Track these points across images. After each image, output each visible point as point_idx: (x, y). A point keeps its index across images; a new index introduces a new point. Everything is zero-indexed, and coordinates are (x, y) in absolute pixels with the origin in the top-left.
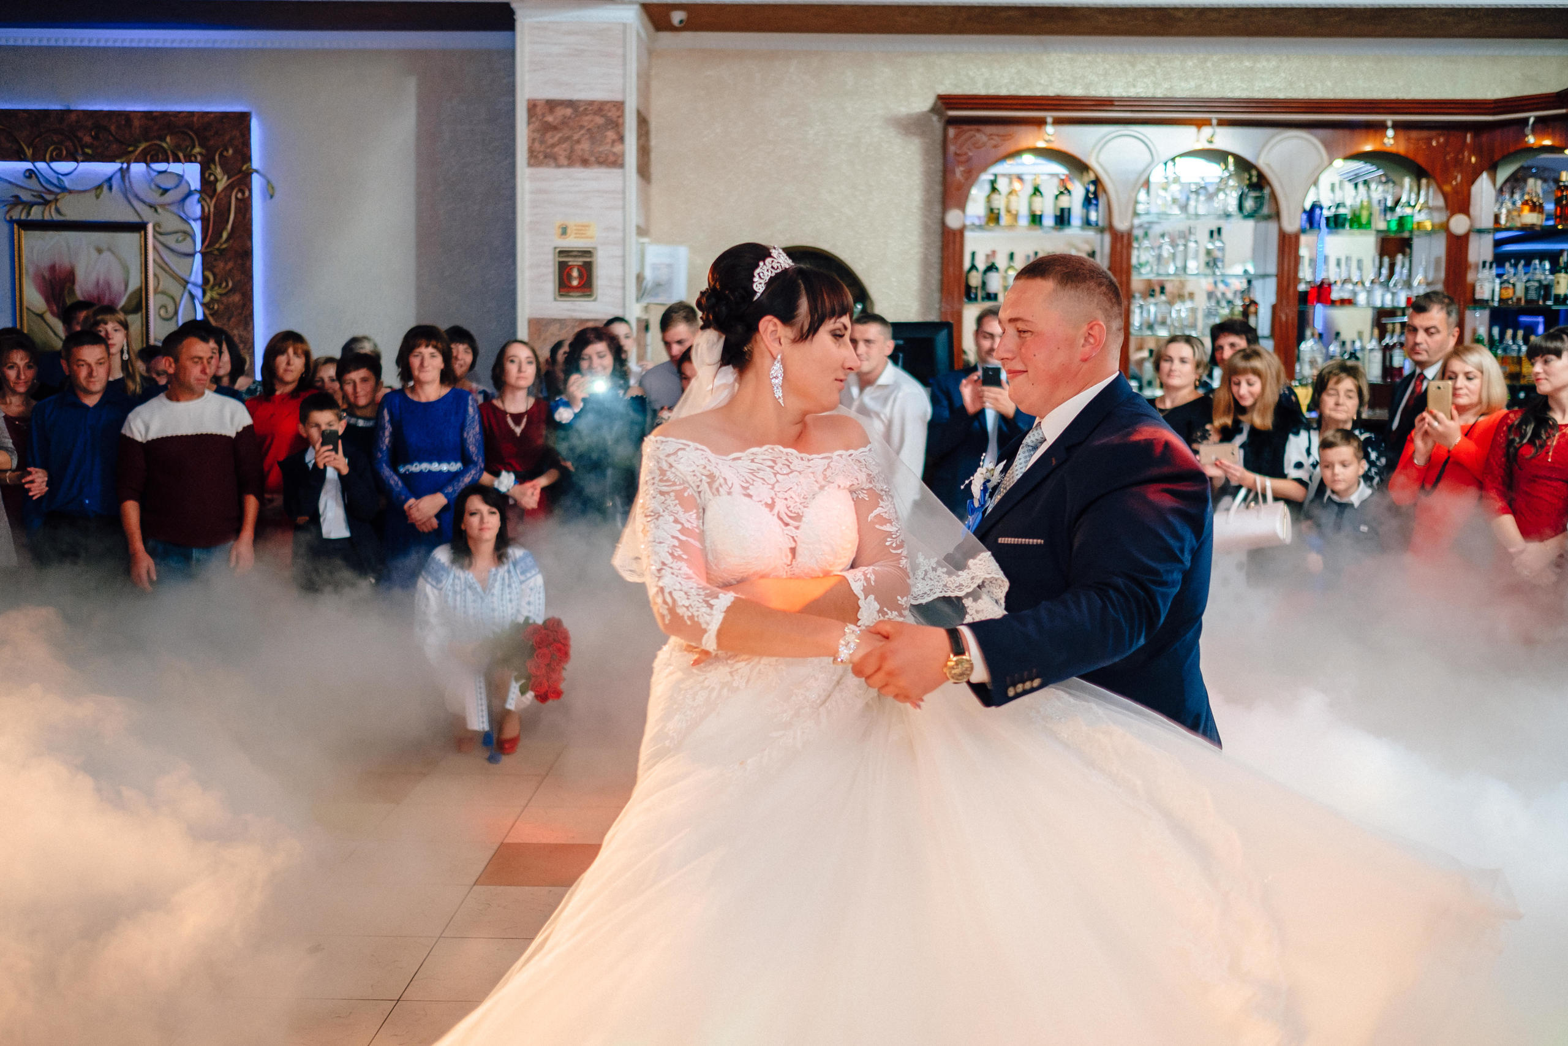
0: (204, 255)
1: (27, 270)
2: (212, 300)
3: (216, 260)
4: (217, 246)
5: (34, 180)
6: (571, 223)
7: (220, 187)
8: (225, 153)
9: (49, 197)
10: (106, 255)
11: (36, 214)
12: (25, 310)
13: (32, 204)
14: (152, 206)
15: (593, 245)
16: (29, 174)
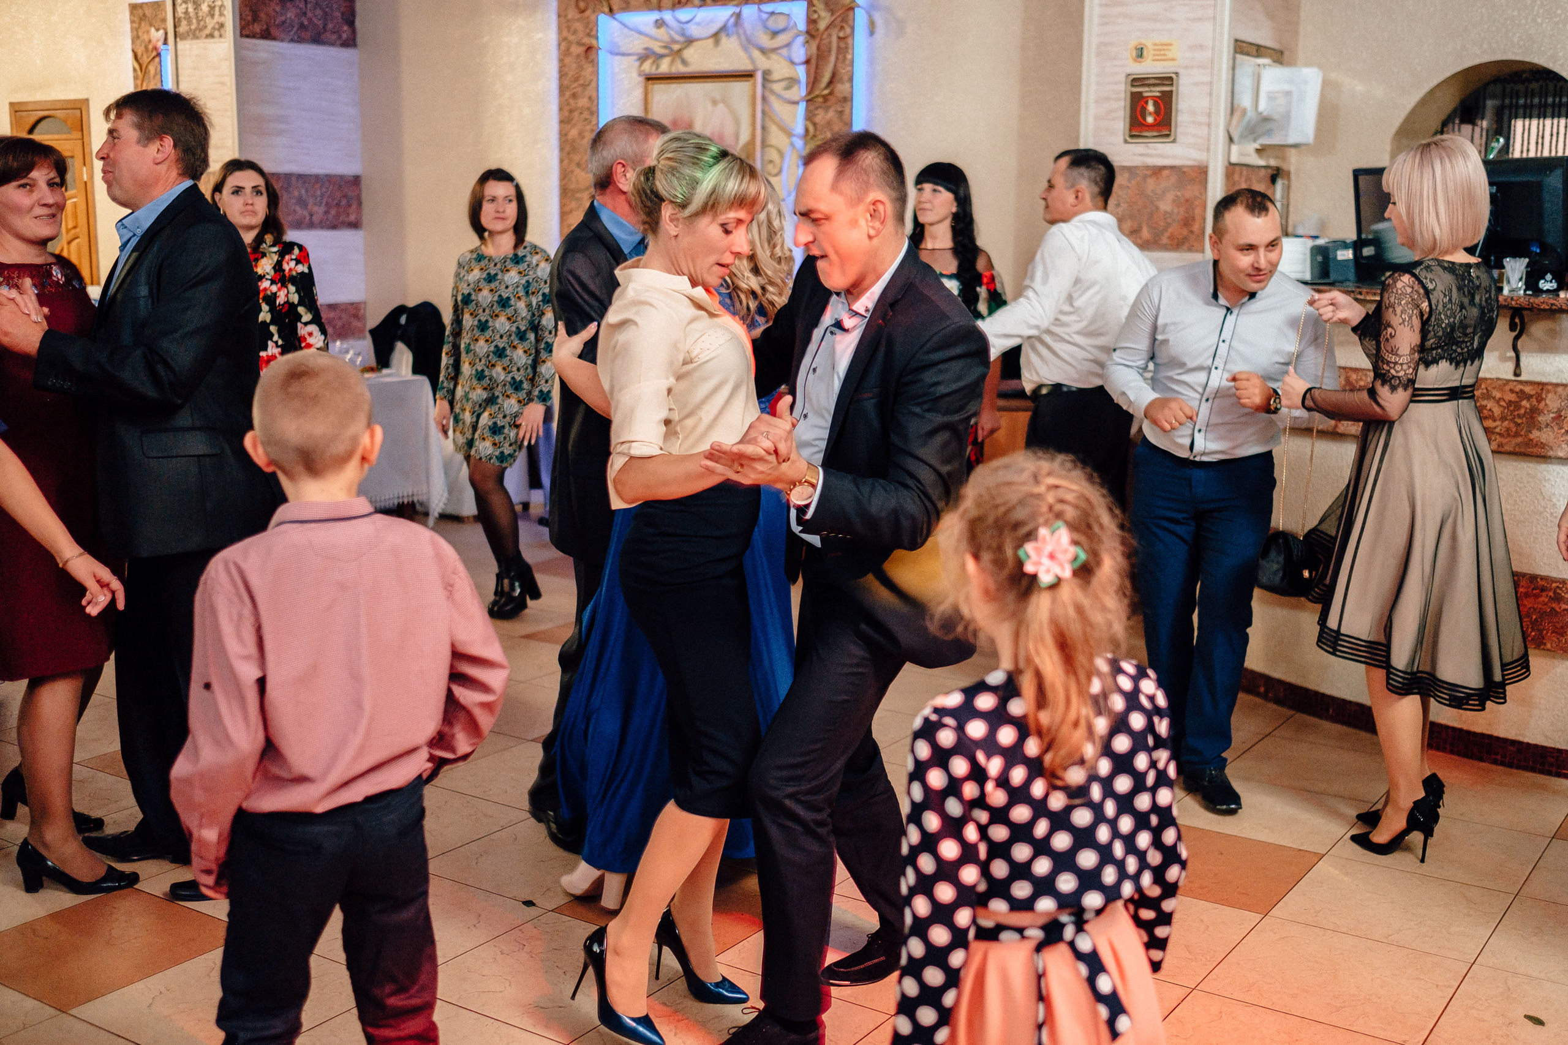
0: (808, 101)
3: (817, 108)
4: (817, 92)
5: (663, 30)
6: (1148, 43)
7: (822, 25)
9: (676, 48)
10: (721, 106)
11: (665, 67)
13: (662, 56)
14: (764, 51)
15: (1174, 70)
16: (660, 24)
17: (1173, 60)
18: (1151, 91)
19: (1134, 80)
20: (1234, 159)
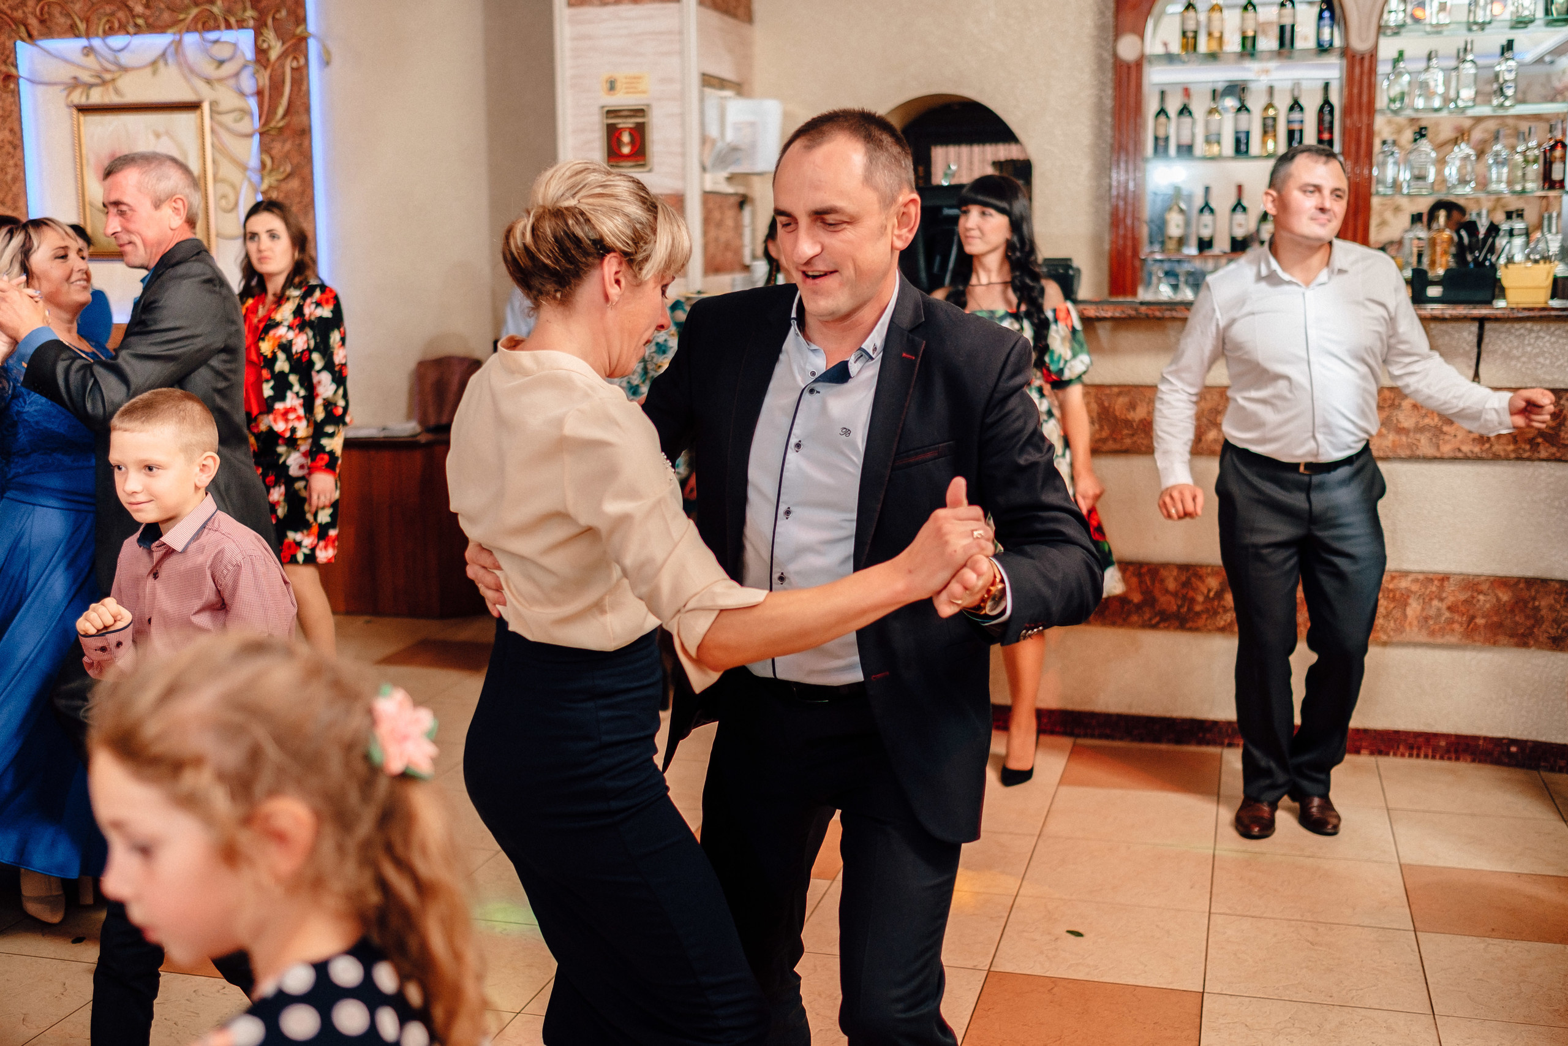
0: (261, 134)
1: (88, 161)
2: (270, 187)
3: (273, 141)
4: (273, 124)
5: (92, 58)
6: (620, 75)
7: (273, 55)
8: (278, 16)
9: (108, 77)
10: (165, 139)
11: (96, 97)
12: (88, 207)
13: (91, 86)
14: (208, 81)
15: (645, 102)
16: (89, 51)
17: (644, 92)
18: (624, 123)
19: (608, 112)
20: (709, 187)
